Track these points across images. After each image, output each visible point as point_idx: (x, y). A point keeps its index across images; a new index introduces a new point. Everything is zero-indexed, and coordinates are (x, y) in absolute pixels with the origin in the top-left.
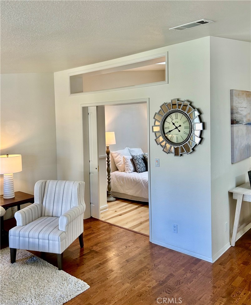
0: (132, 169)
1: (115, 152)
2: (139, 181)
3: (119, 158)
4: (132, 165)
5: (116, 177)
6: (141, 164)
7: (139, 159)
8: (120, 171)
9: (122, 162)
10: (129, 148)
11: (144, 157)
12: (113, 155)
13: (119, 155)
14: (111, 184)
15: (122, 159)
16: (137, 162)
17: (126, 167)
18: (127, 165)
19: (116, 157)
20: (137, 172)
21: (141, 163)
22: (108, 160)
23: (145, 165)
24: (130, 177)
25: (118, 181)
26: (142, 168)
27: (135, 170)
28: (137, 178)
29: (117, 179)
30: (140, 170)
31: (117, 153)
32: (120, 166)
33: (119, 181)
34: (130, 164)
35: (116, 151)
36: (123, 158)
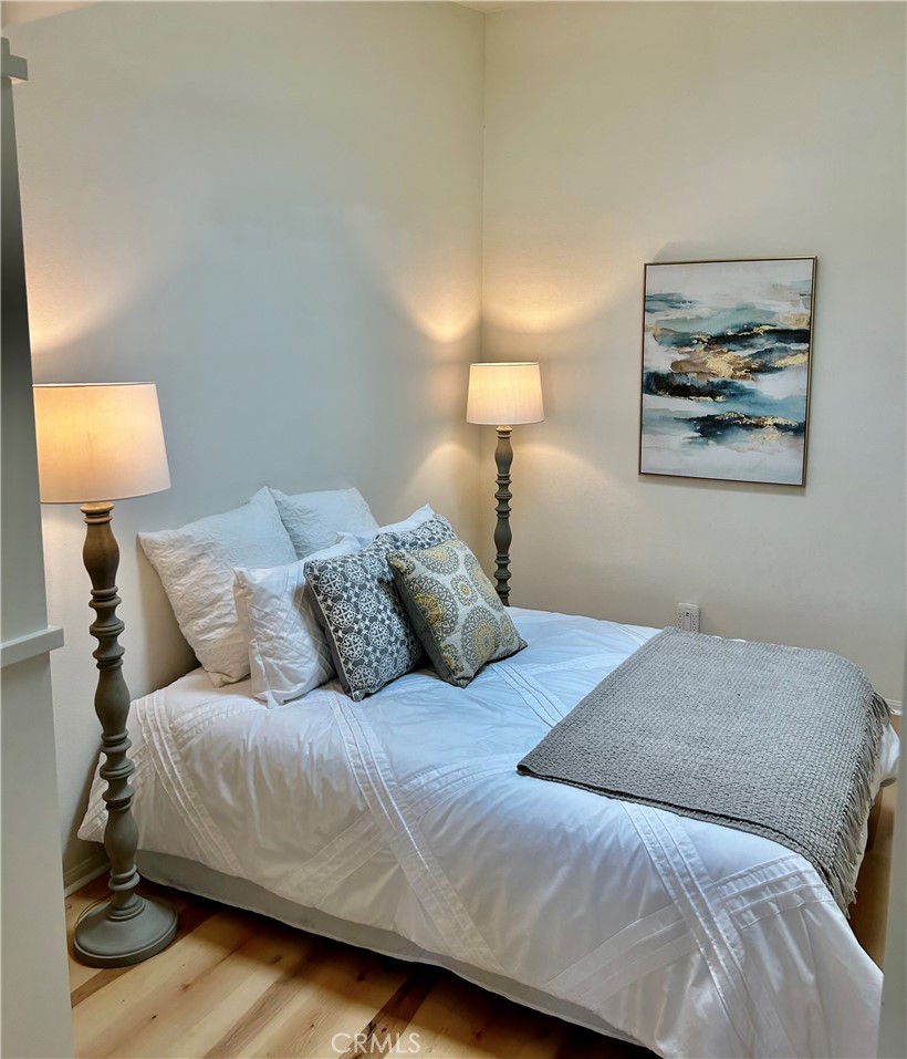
0: (309, 664)
1: (173, 534)
2: (373, 798)
3: (210, 582)
4: (307, 641)
5: (179, 737)
6: (376, 626)
7: (362, 587)
8: (216, 678)
9: (227, 611)
10: (278, 493)
11: (395, 570)
12: (156, 561)
13: (203, 561)
14: (132, 809)
15: (226, 589)
16: (343, 615)
17: (263, 654)
18: (270, 638)
19: (182, 571)
20: (347, 691)
21: (373, 619)
22: (108, 627)
23: (401, 634)
24: (297, 757)
25: (194, 776)
26: (387, 659)
27: (333, 677)
28: (351, 762)
29: (186, 757)
30: (371, 679)
31: (189, 539)
32: (208, 636)
33: (203, 776)
34: (293, 631)
35: (186, 530)
36: (238, 586)
